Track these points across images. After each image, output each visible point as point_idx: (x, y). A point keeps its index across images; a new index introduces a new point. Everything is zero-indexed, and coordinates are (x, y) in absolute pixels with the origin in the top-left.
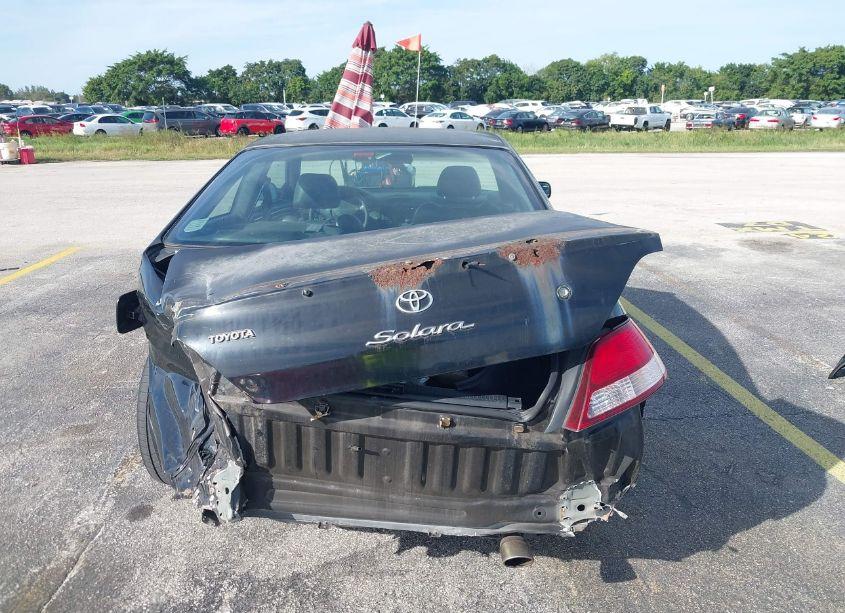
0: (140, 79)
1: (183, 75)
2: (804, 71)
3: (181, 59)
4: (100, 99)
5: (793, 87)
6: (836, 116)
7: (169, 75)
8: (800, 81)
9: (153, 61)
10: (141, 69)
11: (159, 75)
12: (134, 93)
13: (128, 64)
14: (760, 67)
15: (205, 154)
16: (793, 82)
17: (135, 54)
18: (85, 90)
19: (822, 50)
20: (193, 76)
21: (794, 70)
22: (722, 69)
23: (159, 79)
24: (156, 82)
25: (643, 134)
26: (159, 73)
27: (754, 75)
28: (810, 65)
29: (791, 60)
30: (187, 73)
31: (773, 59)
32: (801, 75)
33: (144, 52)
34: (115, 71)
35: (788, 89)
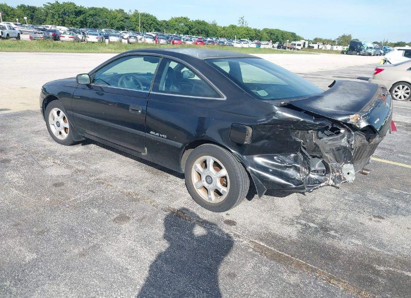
2: (60, 13)
5: (57, 20)
6: (97, 37)
8: (59, 17)
14: (38, 8)
16: (56, 17)
19: (66, 4)
21: (55, 12)
22: (18, 6)
25: (6, 41)
27: (37, 12)
28: (62, 10)
29: (53, 6)
31: (44, 5)
32: (59, 14)
35: (55, 21)
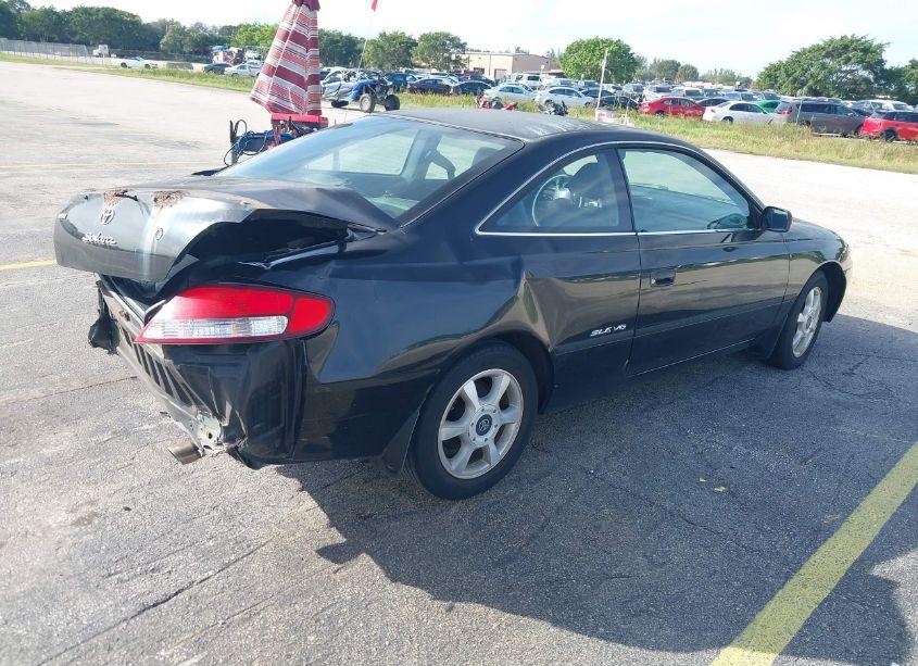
0: (823, 66)
1: (876, 65)
3: (880, 47)
4: (772, 87)
7: (858, 63)
9: (846, 48)
10: (828, 55)
11: (845, 63)
12: (811, 82)
13: (817, 49)
15: (813, 155)
17: (827, 39)
18: (760, 75)
20: (887, 67)
23: (844, 68)
24: (839, 70)
26: (847, 61)
30: (881, 62)
33: (838, 37)
34: (798, 57)
